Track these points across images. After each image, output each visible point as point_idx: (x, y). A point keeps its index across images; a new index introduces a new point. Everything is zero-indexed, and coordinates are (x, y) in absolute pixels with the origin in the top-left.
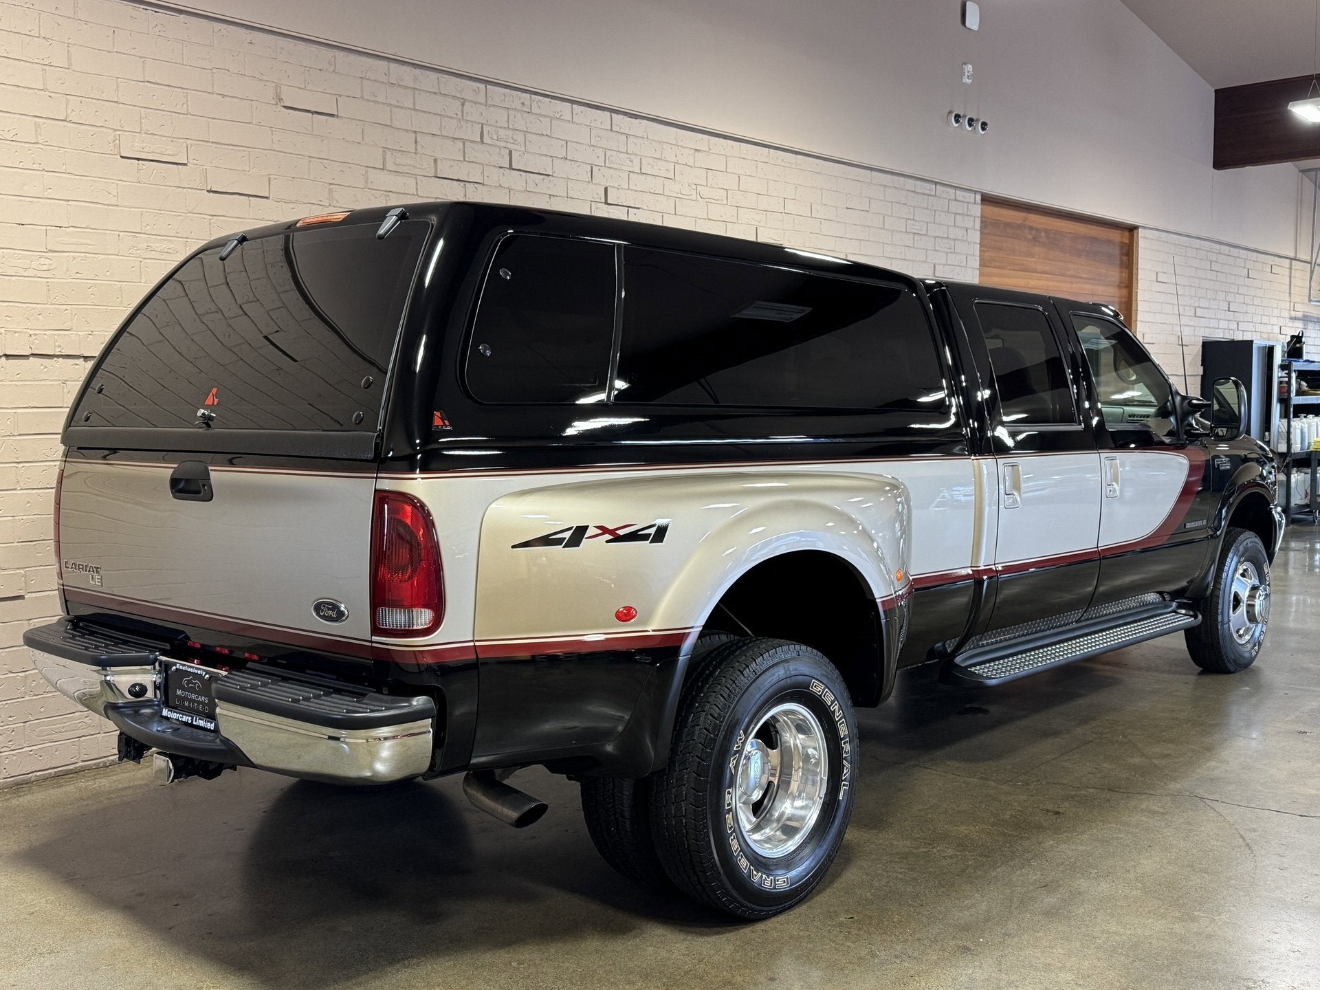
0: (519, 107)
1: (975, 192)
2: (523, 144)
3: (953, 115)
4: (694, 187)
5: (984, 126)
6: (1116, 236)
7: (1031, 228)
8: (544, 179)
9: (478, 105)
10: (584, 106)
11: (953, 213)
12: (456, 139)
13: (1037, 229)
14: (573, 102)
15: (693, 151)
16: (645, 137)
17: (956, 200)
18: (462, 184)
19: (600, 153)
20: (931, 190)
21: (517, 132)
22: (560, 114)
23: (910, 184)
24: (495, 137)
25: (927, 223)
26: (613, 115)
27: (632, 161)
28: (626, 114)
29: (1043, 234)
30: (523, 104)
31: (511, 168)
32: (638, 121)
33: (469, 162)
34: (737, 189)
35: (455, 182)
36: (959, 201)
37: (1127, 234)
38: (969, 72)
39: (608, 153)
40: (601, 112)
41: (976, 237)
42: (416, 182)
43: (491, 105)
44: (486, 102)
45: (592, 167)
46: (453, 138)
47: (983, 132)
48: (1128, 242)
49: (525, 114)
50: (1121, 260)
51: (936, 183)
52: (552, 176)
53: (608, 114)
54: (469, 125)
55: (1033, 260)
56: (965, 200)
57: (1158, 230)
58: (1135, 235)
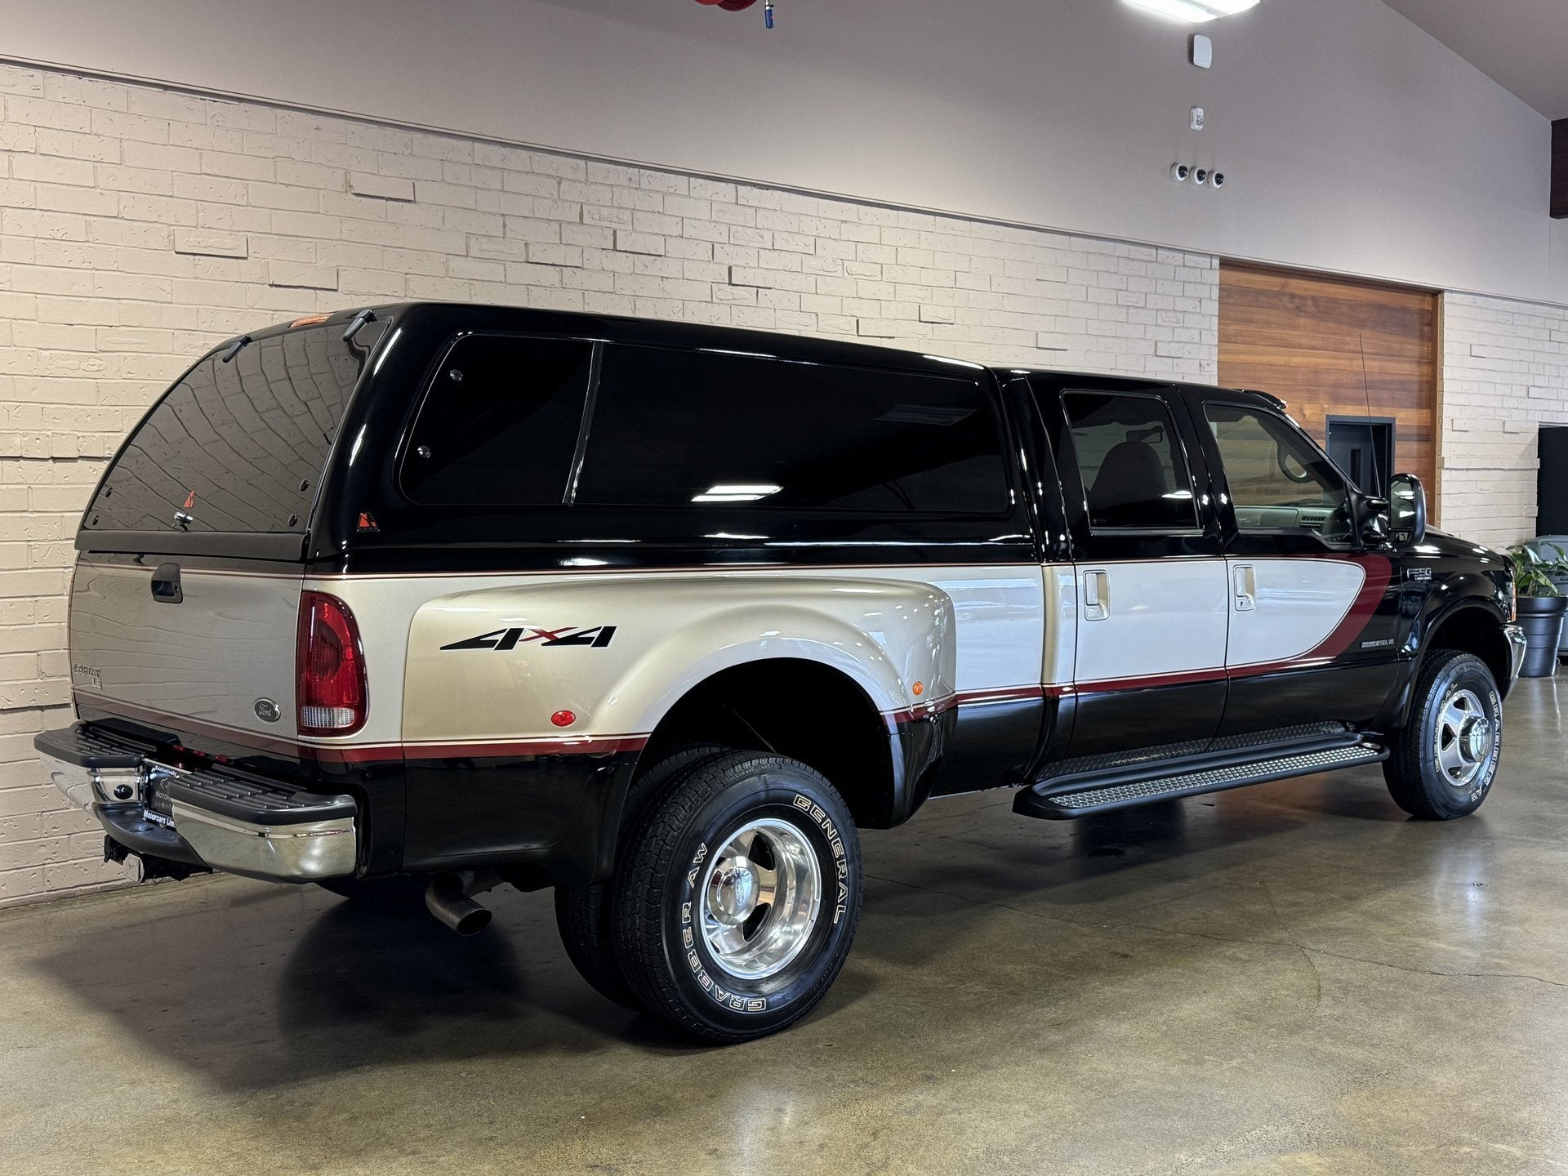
0: (626, 183)
1: (1212, 256)
2: (630, 222)
3: (1178, 168)
4: (840, 262)
5: (1219, 178)
6: (1414, 303)
7: (1293, 296)
8: (655, 260)
9: (577, 183)
10: (704, 178)
11: (1182, 281)
12: (551, 220)
13: (1301, 297)
14: (690, 175)
15: (838, 223)
16: (779, 209)
17: (1184, 266)
18: (558, 269)
19: (724, 229)
20: (1151, 255)
21: (623, 211)
22: (675, 188)
23: (1122, 249)
24: (597, 217)
25: (1146, 294)
26: (739, 187)
27: (762, 237)
28: (754, 185)
29: (1309, 302)
30: (630, 179)
31: (615, 249)
32: (770, 192)
33: (566, 244)
34: (894, 262)
35: (549, 267)
36: (1188, 267)
37: (1429, 299)
38: (1198, 116)
39: (733, 229)
40: (725, 184)
41: (1214, 308)
42: (505, 268)
43: (592, 183)
44: (587, 180)
45: (713, 245)
46: (547, 220)
47: (1219, 186)
48: (1430, 308)
49: (633, 191)
50: (1421, 330)
51: (1157, 248)
52: (665, 256)
53: (733, 186)
54: (567, 204)
55: (1297, 333)
56: (1197, 266)
57: (1472, 294)
58: (1439, 301)
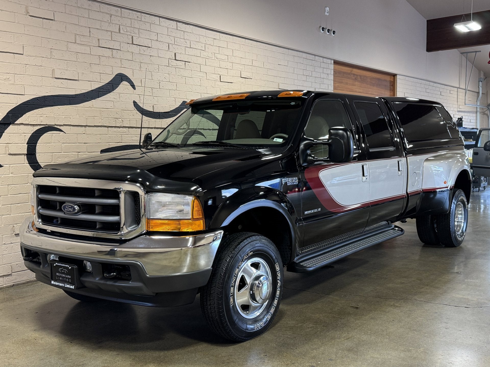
0: (136, 18)
1: (331, 59)
2: (138, 34)
3: (321, 28)
4: (214, 54)
5: (334, 32)
6: (388, 78)
7: (354, 75)
8: (147, 49)
9: (117, 17)
10: (165, 19)
11: (322, 68)
12: (108, 31)
13: (356, 75)
14: (160, 17)
15: (213, 39)
16: (192, 32)
17: (323, 62)
18: (111, 50)
19: (173, 38)
20: (313, 58)
21: (136, 29)
22: (154, 22)
23: (304, 55)
24: (125, 30)
25: (312, 71)
26: (178, 23)
27: (186, 42)
28: (183, 23)
29: (359, 77)
30: (138, 17)
31: (133, 44)
32: (189, 26)
33: (114, 41)
34: (232, 55)
35: (108, 49)
36: (325, 63)
37: (392, 77)
38: (327, 10)
39: (176, 39)
40: (173, 21)
41: (332, 77)
42: (90, 49)
43: (123, 17)
44: (121, 16)
45: (169, 44)
46: (107, 30)
47: (334, 35)
48: (393, 80)
49: (139, 22)
50: (390, 88)
51: (315, 55)
52: (151, 47)
53: (175, 22)
54: (114, 25)
55: (356, 87)
56: (327, 63)
57: (404, 76)
58: (396, 78)
